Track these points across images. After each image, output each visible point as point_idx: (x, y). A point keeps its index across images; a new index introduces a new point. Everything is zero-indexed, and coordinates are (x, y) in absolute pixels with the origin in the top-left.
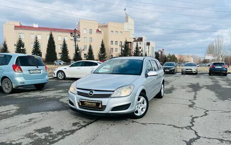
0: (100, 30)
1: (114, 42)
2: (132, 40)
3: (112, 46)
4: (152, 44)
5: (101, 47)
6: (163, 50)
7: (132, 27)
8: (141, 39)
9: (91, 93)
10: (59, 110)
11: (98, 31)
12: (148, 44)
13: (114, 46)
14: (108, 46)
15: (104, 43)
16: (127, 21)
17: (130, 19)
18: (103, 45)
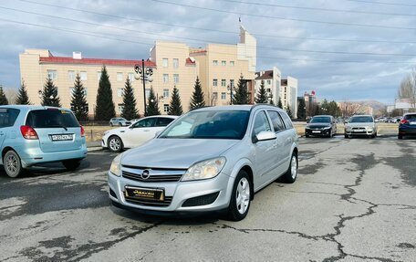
0: (193, 59)
1: (219, 82)
2: (253, 77)
3: (215, 89)
4: (292, 82)
5: (194, 91)
6: (313, 93)
7: (253, 52)
8: (270, 75)
9: (145, 174)
10: (95, 205)
11: (189, 62)
12: (285, 83)
13: (220, 89)
14: (207, 90)
15: (201, 84)
16: (243, 41)
17: (248, 37)
18: (198, 88)
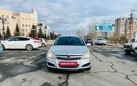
1: (25, 26)
2: (36, 25)
3: (23, 28)
4: (48, 28)
5: (16, 28)
7: (36, 17)
8: (41, 25)
11: (13, 17)
12: (46, 28)
13: (25, 28)
14: (21, 28)
15: (18, 25)
16: (33, 13)
17: (34, 11)
18: (17, 27)
